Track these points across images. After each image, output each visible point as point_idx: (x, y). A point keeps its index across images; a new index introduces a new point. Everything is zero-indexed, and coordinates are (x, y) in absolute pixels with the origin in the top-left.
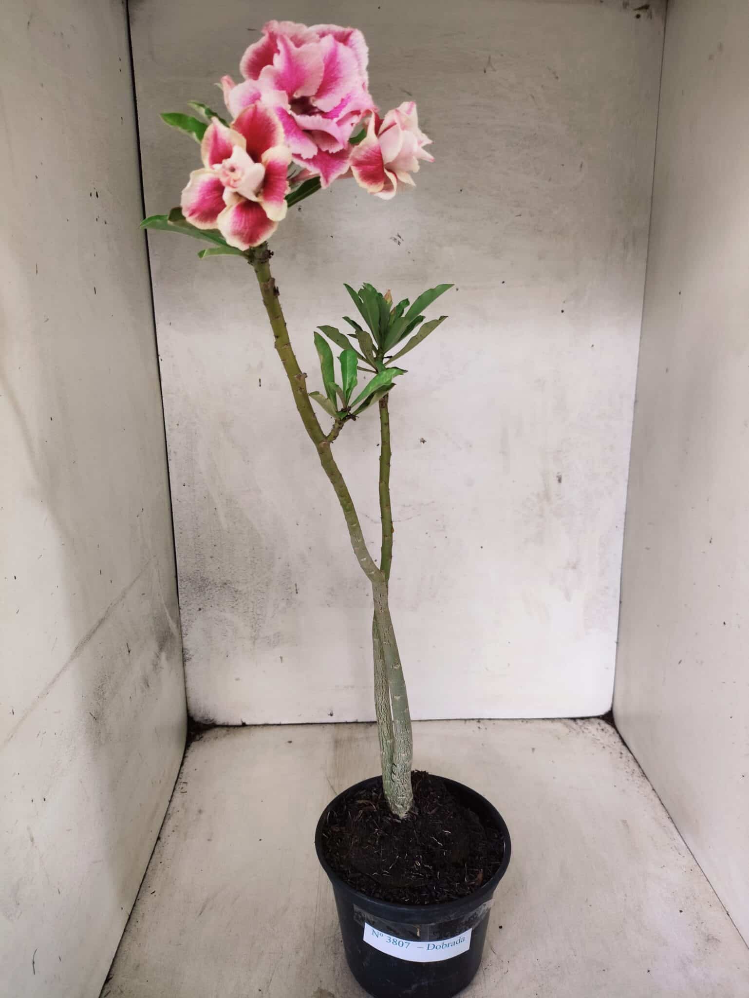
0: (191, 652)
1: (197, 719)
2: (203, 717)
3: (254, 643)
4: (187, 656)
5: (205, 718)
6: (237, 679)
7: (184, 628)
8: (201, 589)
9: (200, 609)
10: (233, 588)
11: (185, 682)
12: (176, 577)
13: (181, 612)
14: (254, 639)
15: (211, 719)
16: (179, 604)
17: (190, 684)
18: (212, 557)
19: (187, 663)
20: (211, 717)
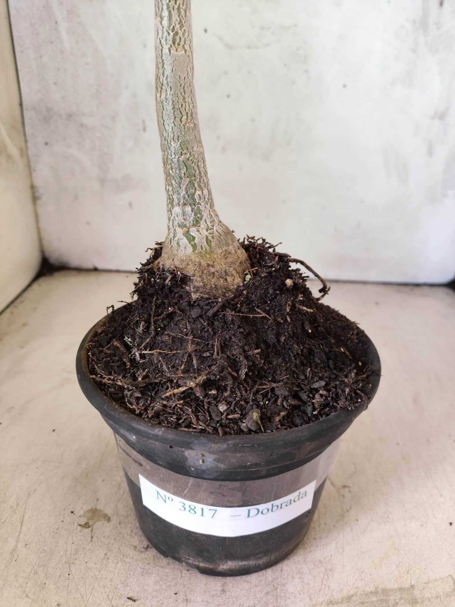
0: (41, 191)
1: (52, 261)
2: (56, 259)
3: (103, 185)
4: (37, 194)
5: (60, 261)
6: (88, 223)
7: (32, 164)
8: (47, 120)
9: (46, 144)
10: (79, 121)
11: (37, 221)
12: (21, 104)
13: (29, 145)
14: (102, 181)
16: (25, 135)
17: (42, 225)
18: (55, 84)
19: (39, 202)
20: (66, 259)
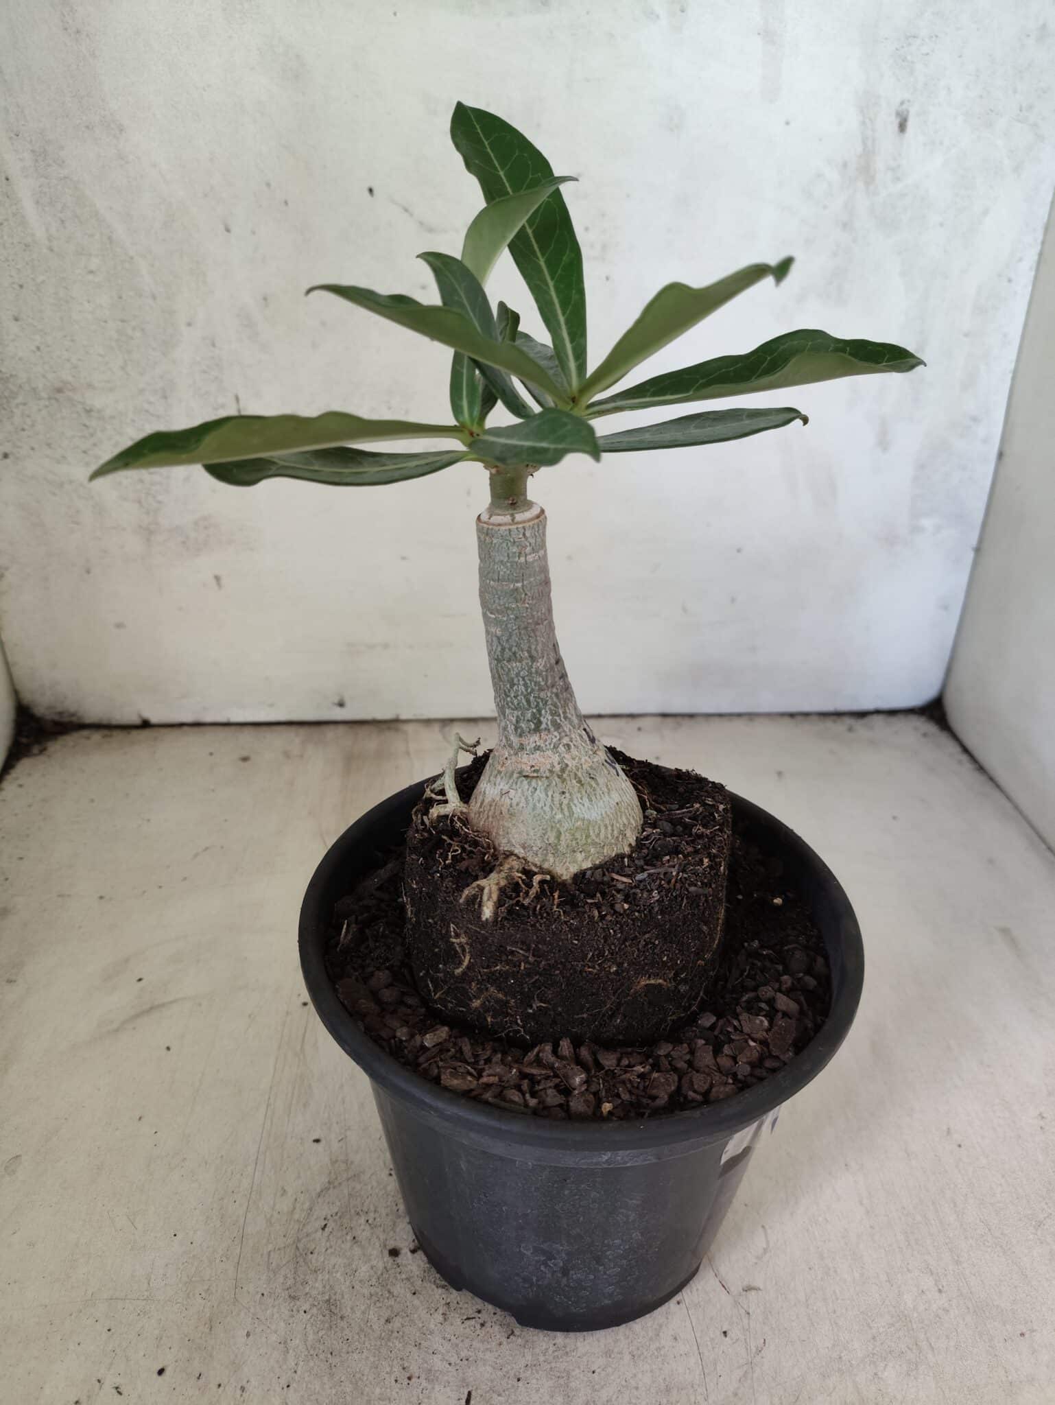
1: (40, 710)
2: (49, 708)
3: (148, 540)
5: (59, 709)
10: (79, 402)
14: (148, 532)
15: (72, 710)
20: (71, 705)
